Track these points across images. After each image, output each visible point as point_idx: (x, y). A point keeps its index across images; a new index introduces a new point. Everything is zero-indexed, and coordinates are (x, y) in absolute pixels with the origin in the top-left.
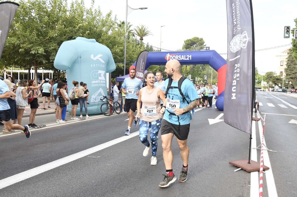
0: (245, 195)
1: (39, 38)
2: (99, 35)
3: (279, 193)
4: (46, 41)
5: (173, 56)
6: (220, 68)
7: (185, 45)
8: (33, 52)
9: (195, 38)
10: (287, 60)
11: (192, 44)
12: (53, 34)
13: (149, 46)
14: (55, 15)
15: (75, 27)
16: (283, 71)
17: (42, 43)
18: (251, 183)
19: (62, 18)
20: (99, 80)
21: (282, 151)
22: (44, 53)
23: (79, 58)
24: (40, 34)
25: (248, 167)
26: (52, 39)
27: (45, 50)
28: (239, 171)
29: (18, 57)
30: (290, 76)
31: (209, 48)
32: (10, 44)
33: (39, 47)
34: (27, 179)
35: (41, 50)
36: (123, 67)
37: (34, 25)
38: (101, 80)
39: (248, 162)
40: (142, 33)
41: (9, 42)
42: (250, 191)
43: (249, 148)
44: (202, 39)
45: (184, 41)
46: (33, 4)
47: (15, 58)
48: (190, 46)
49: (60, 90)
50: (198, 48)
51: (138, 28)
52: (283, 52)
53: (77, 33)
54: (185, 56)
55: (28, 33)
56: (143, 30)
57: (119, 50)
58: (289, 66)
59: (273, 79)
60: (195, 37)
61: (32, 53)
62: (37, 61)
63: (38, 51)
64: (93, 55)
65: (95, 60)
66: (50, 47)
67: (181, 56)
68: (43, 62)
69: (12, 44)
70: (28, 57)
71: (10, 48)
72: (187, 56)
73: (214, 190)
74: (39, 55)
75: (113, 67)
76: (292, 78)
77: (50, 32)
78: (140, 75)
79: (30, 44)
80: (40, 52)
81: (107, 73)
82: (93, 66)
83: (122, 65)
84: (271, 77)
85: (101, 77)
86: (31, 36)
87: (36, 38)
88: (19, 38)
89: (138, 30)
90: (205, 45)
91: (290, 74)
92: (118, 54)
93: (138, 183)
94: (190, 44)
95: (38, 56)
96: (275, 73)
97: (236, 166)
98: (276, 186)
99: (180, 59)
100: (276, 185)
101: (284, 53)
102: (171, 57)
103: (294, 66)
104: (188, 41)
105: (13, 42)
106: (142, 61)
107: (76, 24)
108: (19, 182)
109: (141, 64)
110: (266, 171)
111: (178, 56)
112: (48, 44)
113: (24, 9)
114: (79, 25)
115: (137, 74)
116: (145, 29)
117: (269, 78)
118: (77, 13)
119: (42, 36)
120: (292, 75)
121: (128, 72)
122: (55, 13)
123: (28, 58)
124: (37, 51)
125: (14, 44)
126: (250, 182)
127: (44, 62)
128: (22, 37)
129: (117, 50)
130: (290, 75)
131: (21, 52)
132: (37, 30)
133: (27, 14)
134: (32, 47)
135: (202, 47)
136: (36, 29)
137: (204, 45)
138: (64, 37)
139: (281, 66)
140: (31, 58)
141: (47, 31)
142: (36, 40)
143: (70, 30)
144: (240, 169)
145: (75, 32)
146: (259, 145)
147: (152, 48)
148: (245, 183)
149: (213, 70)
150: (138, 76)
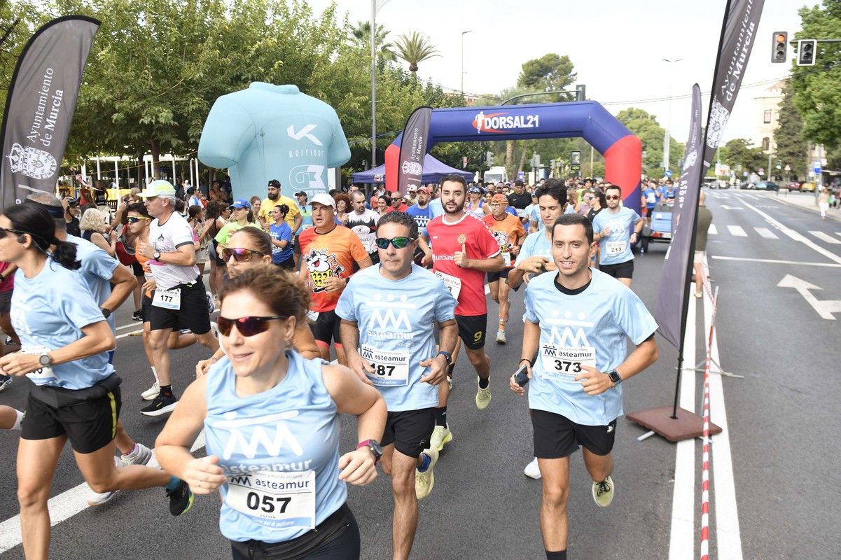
0: (661, 510)
1: (158, 82)
2: (306, 66)
3: (741, 502)
4: (176, 90)
5: (494, 119)
6: (611, 148)
7: (523, 76)
8: (146, 120)
9: (550, 55)
10: (780, 108)
11: (541, 73)
12: (193, 72)
13: (434, 86)
14: (196, 23)
15: (245, 51)
16: (771, 136)
17: (168, 96)
18: (677, 475)
20: (311, 189)
21: (755, 373)
22: (172, 122)
23: (259, 137)
24: (163, 72)
25: (670, 429)
26: (190, 83)
27: (174, 112)
28: (650, 440)
29: (112, 134)
30: (788, 149)
31: (584, 87)
32: (88, 101)
33: (160, 108)
35: (164, 114)
36: (370, 146)
37: (145, 52)
38: (314, 189)
39: (672, 415)
40: (415, 53)
41: (88, 99)
42: (672, 497)
43: (677, 368)
44: (566, 59)
45: (523, 65)
47: (103, 137)
48: (536, 77)
49: (215, 222)
50: (557, 81)
51: (405, 40)
52: (771, 89)
53: (252, 67)
54: (522, 118)
55: (131, 74)
56: (417, 44)
57: (357, 105)
58: (784, 123)
59: (746, 156)
60: (548, 53)
61: (142, 122)
62: (157, 142)
63: (157, 117)
64: (292, 126)
65: (298, 139)
66: (187, 105)
67: (511, 118)
69: (95, 101)
70: (136, 132)
71: (90, 110)
72: (528, 118)
74: (161, 125)
75: (345, 154)
76: (792, 154)
77: (186, 66)
78: (413, 168)
79: (139, 99)
80: (162, 120)
81: (329, 170)
82: (294, 154)
83: (368, 142)
84: (739, 153)
85: (315, 180)
86: (140, 79)
87: (152, 83)
88: (109, 86)
89: (405, 46)
90: (574, 75)
91: (786, 143)
92: (355, 112)
94: (536, 73)
95: (160, 129)
96: (750, 142)
97: (642, 425)
98: (736, 481)
99: (510, 125)
100: (734, 478)
101: (774, 90)
102: (488, 122)
103: (798, 123)
104: (531, 63)
105: (96, 98)
106: (416, 134)
107: (249, 41)
109: (415, 142)
110: (713, 437)
111: (504, 118)
112: (182, 97)
113: (119, 12)
114: (257, 46)
115: (403, 167)
116: (421, 41)
117: (734, 154)
118: (249, 13)
119: (162, 78)
120: (793, 147)
121: (381, 161)
122: (198, 19)
123: (136, 135)
124: (156, 120)
125: (99, 103)
126: (674, 471)
127: (174, 142)
128: (117, 84)
129: (352, 105)
130: (786, 146)
131: (116, 120)
132: (155, 64)
133: (125, 23)
134: (143, 108)
135: (567, 80)
136: (151, 60)
137: (572, 73)
138: (221, 78)
139: (765, 122)
140: (142, 134)
141: (179, 66)
142: (151, 89)
143: (233, 61)
144: (651, 433)
145: (246, 64)
146: (702, 360)
147: (440, 91)
148: (663, 475)
149: (594, 153)
150: (407, 171)
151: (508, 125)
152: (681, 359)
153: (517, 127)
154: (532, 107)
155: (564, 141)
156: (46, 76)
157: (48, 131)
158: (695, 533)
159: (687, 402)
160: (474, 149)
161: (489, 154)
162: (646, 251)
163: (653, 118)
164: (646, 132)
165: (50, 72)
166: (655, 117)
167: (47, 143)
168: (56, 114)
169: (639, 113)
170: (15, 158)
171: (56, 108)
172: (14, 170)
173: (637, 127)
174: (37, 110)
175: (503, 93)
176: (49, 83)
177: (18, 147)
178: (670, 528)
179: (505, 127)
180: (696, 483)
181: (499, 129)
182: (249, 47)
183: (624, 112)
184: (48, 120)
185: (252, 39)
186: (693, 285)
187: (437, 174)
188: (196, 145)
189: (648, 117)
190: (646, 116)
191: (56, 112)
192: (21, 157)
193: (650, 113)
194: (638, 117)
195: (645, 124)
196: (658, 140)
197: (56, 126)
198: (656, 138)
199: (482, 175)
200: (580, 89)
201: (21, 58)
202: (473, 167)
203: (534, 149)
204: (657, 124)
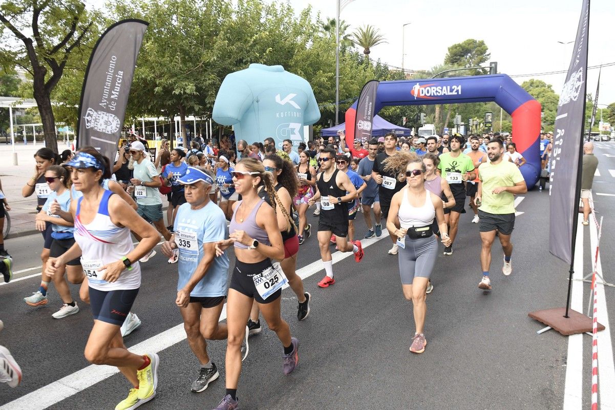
0: (555, 387)
1: (185, 64)
2: (289, 52)
4: (198, 70)
6: (516, 110)
7: (449, 56)
8: (177, 92)
9: (470, 40)
11: (463, 54)
12: (210, 57)
13: (382, 65)
14: (212, 22)
15: (246, 41)
17: (192, 75)
18: (568, 362)
19: (225, 27)
22: (195, 93)
23: (255, 102)
24: (189, 58)
25: (563, 326)
26: (207, 64)
27: (196, 86)
28: (547, 333)
29: (153, 102)
31: (496, 63)
33: (187, 83)
34: (177, 344)
35: (190, 87)
36: (335, 109)
37: (177, 43)
39: (565, 315)
40: (368, 40)
41: (138, 77)
42: (565, 378)
44: (482, 43)
45: (449, 48)
46: (173, 5)
47: (148, 104)
48: (459, 57)
50: (475, 59)
51: (360, 31)
53: (251, 53)
54: (449, 87)
55: (167, 59)
56: (370, 32)
57: (326, 79)
60: (468, 39)
61: (174, 93)
62: (184, 107)
63: (185, 89)
64: (279, 95)
65: (283, 104)
66: (205, 80)
67: (440, 88)
68: (195, 108)
69: (142, 79)
70: (169, 100)
71: (139, 85)
72: (453, 88)
73: (497, 374)
74: (187, 95)
75: (316, 115)
77: (205, 53)
78: (366, 125)
79: (172, 77)
80: (188, 91)
81: (304, 127)
82: (280, 115)
83: (333, 106)
85: (294, 134)
86: (173, 63)
87: (181, 65)
88: (152, 68)
89: (361, 36)
90: (488, 55)
92: (324, 85)
93: (362, 357)
94: (459, 54)
95: (186, 98)
97: (541, 321)
99: (439, 93)
102: (422, 91)
104: (455, 47)
105: (143, 76)
106: (367, 100)
107: (249, 35)
108: (163, 350)
109: (366, 106)
111: (435, 88)
112: (201, 75)
113: (159, 16)
114: (254, 38)
115: (358, 125)
116: (373, 32)
117: (614, 114)
118: (249, 14)
119: (191, 61)
121: (342, 120)
122: (212, 19)
123: (170, 102)
124: (184, 91)
125: (145, 80)
126: (566, 358)
127: (197, 108)
128: (157, 66)
129: (322, 80)
131: (157, 92)
132: (184, 51)
133: (163, 23)
134: (175, 83)
135: (482, 58)
136: (181, 49)
137: (487, 53)
138: (229, 61)
140: (174, 102)
141: (200, 53)
142: (180, 69)
143: (238, 48)
144: (548, 328)
145: (246, 50)
146: (589, 273)
147: (386, 68)
148: (557, 360)
149: (503, 113)
150: (362, 128)
151: (438, 93)
152: (572, 272)
153: (445, 94)
154: (455, 79)
155: (480, 105)
156: (111, 62)
157: (113, 100)
158: (583, 407)
159: (577, 304)
160: (411, 111)
161: (422, 115)
162: (543, 188)
163: (549, 87)
164: (544, 98)
165: (114, 58)
166: (551, 86)
167: (113, 108)
168: (119, 88)
169: (538, 84)
170: (89, 118)
171: (119, 83)
172: (88, 126)
173: (537, 94)
174: (105, 85)
175: (434, 69)
176: (113, 66)
177: (91, 110)
178: (563, 402)
179: (435, 95)
180: (583, 368)
181: (431, 96)
182: (249, 39)
183: (526, 82)
184: (113, 92)
185: (251, 33)
186: (580, 216)
187: (383, 129)
188: (211, 109)
189: (545, 86)
190: (544, 85)
191: (118, 86)
192: (93, 118)
193: (547, 83)
194: (537, 86)
195: (543, 92)
196: (553, 104)
197: (119, 96)
198: (551, 102)
199: (417, 131)
200: (493, 65)
201: (94, 50)
202: (411, 125)
203: (456, 111)
204: (553, 91)
